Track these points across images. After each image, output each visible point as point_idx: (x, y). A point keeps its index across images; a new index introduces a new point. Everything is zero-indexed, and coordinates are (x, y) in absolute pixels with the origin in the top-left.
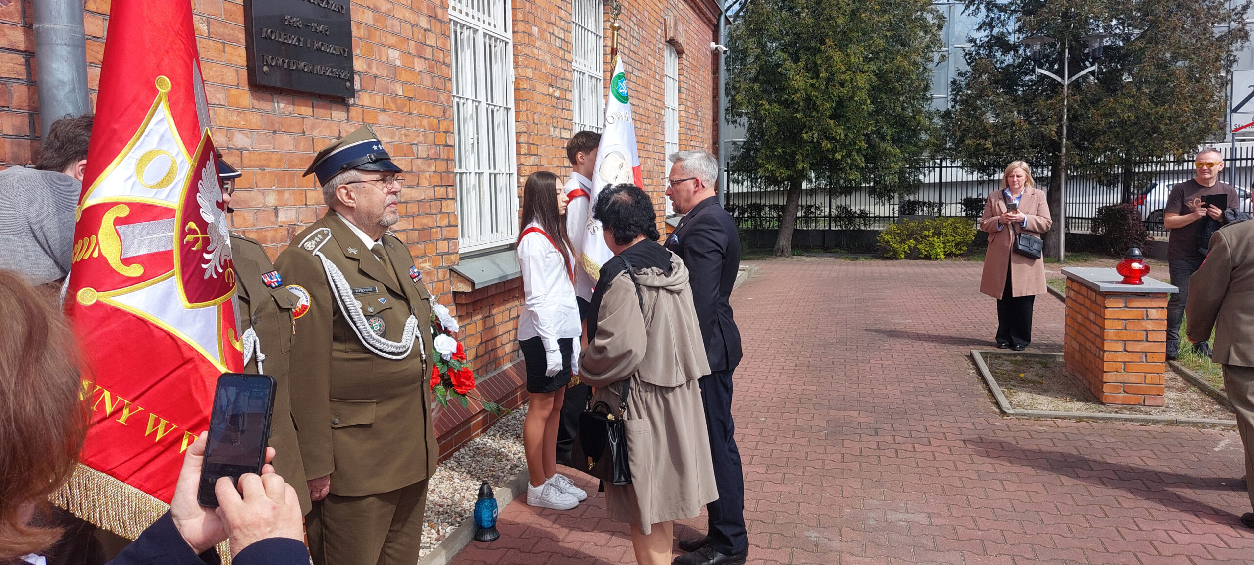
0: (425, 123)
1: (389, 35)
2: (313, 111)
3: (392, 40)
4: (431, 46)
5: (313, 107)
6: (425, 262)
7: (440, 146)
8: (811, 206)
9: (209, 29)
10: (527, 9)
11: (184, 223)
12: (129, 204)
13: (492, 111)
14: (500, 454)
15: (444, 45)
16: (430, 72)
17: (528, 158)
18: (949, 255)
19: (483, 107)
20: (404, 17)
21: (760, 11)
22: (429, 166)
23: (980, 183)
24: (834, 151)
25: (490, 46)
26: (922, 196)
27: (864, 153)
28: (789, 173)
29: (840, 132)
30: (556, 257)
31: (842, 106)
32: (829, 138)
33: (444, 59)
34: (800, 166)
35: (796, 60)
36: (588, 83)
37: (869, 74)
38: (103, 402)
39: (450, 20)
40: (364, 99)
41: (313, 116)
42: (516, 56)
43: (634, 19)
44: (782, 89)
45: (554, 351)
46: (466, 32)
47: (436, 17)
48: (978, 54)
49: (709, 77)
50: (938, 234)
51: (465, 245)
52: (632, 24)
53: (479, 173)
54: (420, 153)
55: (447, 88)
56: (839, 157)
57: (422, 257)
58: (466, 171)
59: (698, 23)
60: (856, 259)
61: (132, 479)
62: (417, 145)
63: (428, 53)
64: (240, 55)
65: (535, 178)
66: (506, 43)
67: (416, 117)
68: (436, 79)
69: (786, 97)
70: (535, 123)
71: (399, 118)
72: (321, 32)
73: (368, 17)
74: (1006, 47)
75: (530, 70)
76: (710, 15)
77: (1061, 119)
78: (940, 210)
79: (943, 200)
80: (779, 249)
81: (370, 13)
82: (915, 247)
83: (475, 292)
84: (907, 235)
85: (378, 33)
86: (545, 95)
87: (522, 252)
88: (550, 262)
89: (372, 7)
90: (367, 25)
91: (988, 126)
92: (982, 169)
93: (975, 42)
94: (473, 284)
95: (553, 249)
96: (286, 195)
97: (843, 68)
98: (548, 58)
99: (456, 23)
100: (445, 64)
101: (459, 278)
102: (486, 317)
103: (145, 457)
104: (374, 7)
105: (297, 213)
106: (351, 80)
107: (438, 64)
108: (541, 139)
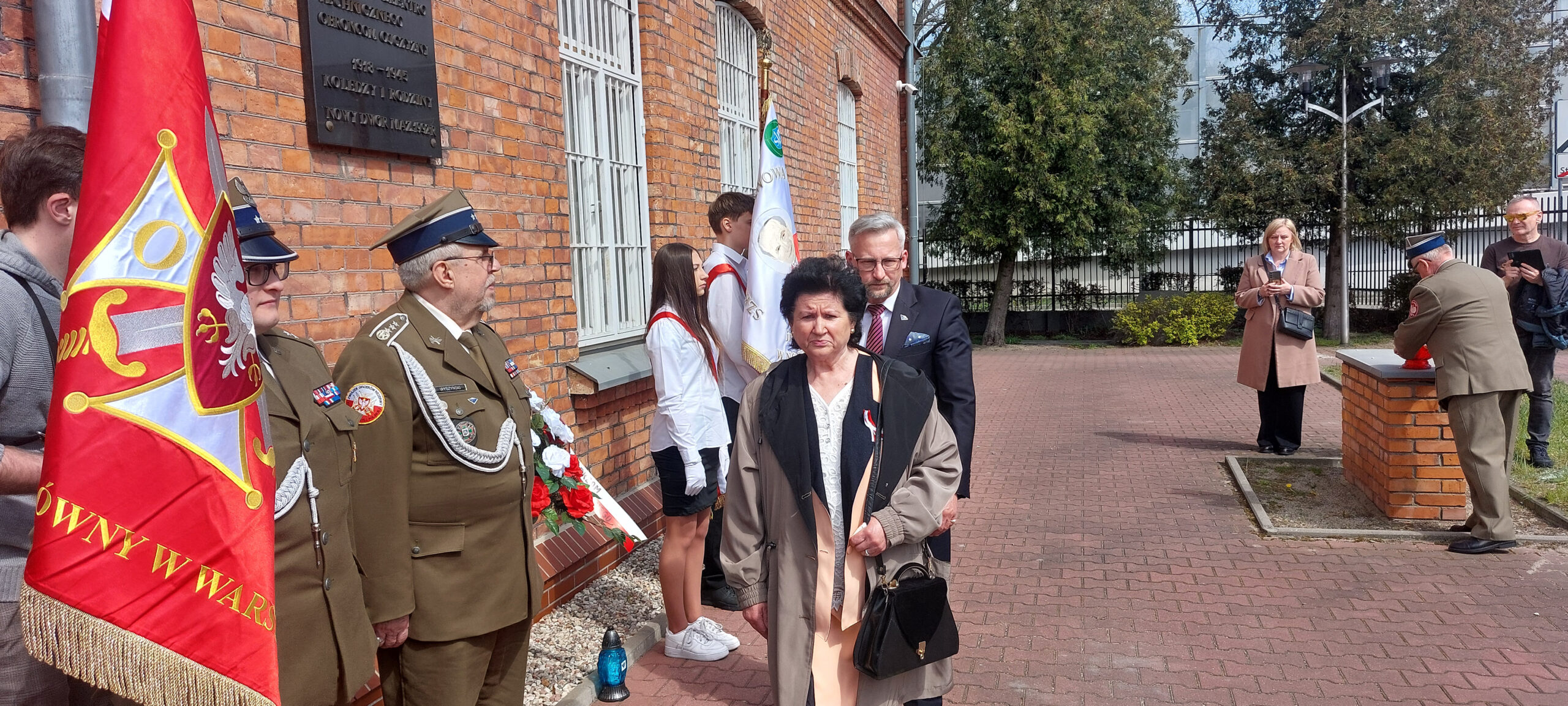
0: (532, 187)
1: (484, 80)
2: (390, 175)
3: (489, 86)
4: (538, 93)
5: (390, 170)
6: (535, 358)
7: (551, 215)
8: (1029, 282)
9: (257, 77)
10: (659, 45)
11: (196, 310)
12: (128, 289)
13: (618, 171)
14: (632, 595)
15: (555, 90)
16: (538, 125)
17: (664, 229)
18: (1203, 340)
19: (606, 167)
20: (503, 58)
21: (959, 41)
22: (539, 240)
23: (1240, 248)
24: (1055, 212)
25: (614, 90)
26: (1168, 267)
27: (1093, 214)
28: (999, 241)
29: (1061, 188)
30: (695, 348)
31: (1064, 157)
32: (1049, 197)
33: (554, 108)
34: (1012, 232)
35: (1005, 100)
36: (739, 135)
37: (1096, 115)
38: (98, 532)
39: (562, 60)
40: (454, 159)
41: (390, 180)
42: (646, 102)
43: (797, 54)
44: (989, 137)
45: (695, 463)
46: (583, 76)
47: (544, 58)
48: (1234, 87)
49: (896, 123)
50: (1189, 313)
51: (586, 337)
52: (794, 61)
53: (602, 248)
54: (526, 225)
55: (560, 144)
56: (1062, 220)
57: (531, 352)
58: (586, 246)
59: (880, 57)
60: (1087, 346)
61: (136, 625)
62: (522, 214)
63: (534, 101)
64: (297, 108)
65: (666, 251)
66: (634, 87)
67: (520, 180)
68: (545, 133)
69: (994, 146)
70: (672, 185)
71: (500, 181)
72: (398, 78)
73: (458, 59)
74: (1269, 78)
75: (665, 119)
76: (895, 47)
77: (1339, 166)
78: (1191, 284)
79: (1195, 271)
80: (989, 336)
81: (460, 53)
82: (1161, 331)
83: (598, 394)
84: (1150, 315)
85: (470, 77)
86: (685, 149)
87: (652, 343)
88: (687, 353)
89: (462, 46)
90: (457, 68)
91: (1248, 177)
92: (1243, 231)
93: (1230, 72)
94: (596, 385)
95: (690, 339)
96: (358, 279)
97: (1064, 109)
98: (687, 104)
99: (569, 64)
100: (556, 114)
101: (579, 378)
102: (615, 426)
103: (151, 599)
104: (465, 46)
105: (373, 299)
106: (437, 136)
107: (548, 114)
108: (680, 204)
